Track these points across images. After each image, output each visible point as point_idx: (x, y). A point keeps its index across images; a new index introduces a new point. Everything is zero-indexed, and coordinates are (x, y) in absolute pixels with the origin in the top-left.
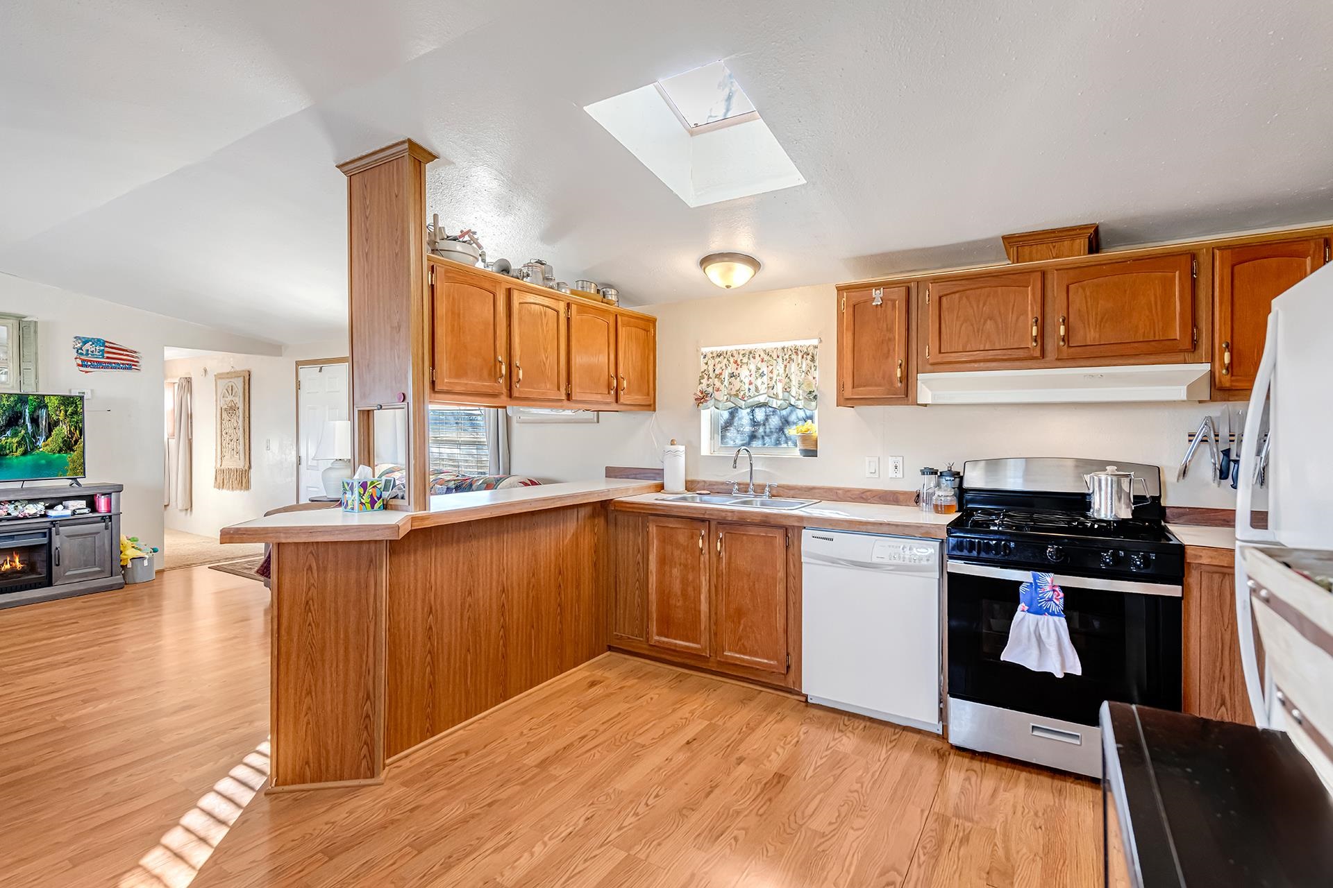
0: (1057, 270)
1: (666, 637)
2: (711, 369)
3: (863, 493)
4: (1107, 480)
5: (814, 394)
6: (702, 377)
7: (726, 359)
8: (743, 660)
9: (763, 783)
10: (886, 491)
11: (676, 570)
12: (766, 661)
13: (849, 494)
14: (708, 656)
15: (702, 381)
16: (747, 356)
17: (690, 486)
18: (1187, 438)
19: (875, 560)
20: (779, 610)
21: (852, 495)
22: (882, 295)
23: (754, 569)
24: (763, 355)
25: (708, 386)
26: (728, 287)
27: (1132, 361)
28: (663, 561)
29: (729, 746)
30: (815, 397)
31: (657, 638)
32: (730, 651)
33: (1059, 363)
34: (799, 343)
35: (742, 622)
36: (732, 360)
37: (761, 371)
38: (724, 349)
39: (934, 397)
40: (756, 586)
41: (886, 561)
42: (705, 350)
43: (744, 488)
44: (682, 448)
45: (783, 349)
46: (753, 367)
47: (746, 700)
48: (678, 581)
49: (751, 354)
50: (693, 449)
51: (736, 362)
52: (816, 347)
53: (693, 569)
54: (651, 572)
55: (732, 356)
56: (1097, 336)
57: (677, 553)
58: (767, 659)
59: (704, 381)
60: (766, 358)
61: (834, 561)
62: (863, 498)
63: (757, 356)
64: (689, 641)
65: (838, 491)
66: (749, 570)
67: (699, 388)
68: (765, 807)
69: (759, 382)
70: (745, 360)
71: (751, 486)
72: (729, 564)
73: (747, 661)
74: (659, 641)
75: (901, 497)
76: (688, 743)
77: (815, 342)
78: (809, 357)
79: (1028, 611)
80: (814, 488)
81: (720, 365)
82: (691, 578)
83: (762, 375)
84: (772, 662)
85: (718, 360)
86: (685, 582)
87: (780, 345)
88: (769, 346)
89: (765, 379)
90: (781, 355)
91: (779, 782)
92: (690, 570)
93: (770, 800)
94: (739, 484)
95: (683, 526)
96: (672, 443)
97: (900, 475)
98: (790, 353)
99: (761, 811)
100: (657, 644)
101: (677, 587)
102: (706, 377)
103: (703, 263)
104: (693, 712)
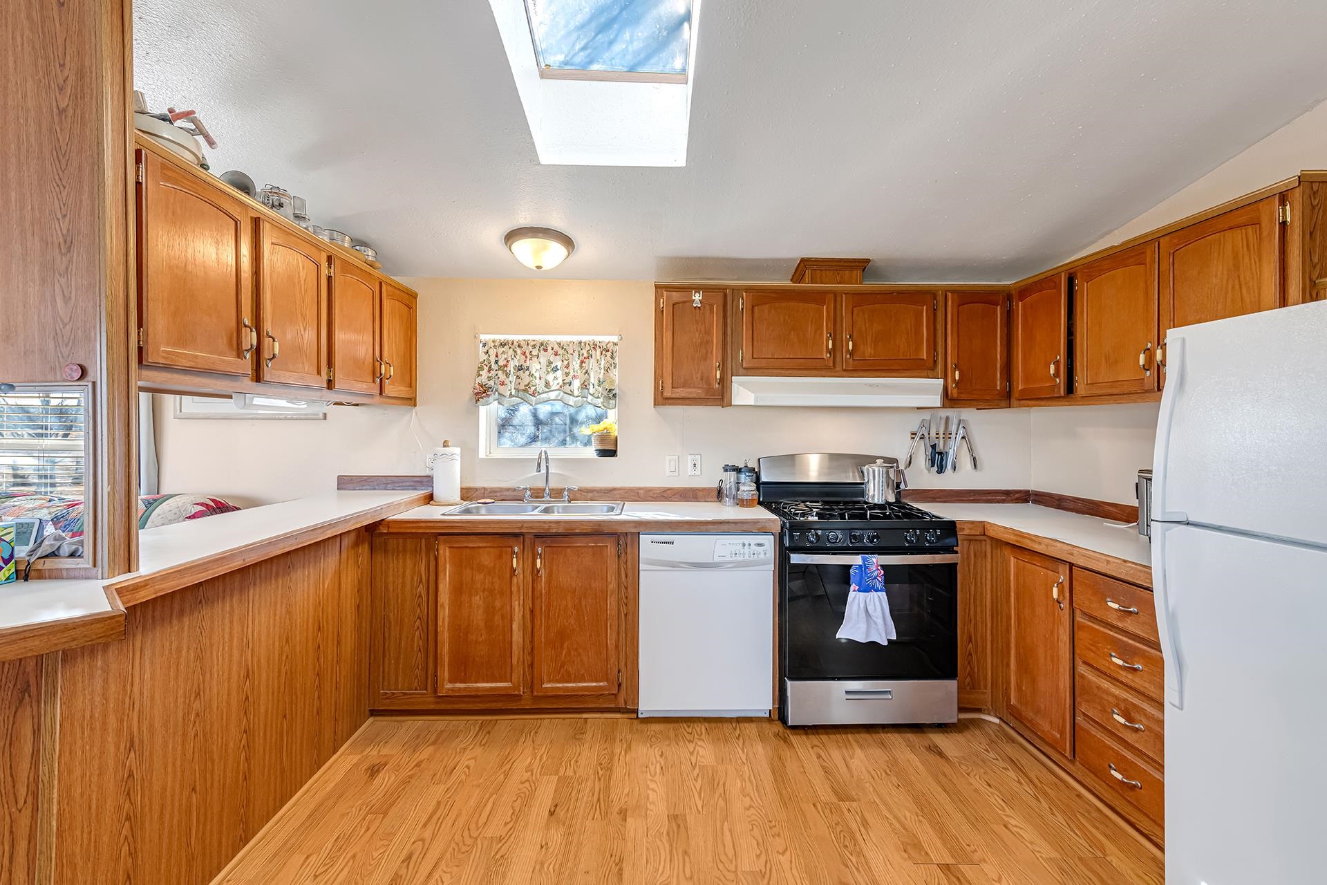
0: (845, 294)
1: (461, 682)
2: (493, 359)
3: (664, 491)
4: (879, 471)
5: (614, 392)
6: (481, 369)
7: (512, 350)
8: (567, 689)
9: (665, 833)
10: (685, 489)
11: (478, 598)
12: (594, 684)
13: (651, 494)
14: (522, 693)
15: (481, 373)
16: (538, 348)
17: (467, 494)
18: (909, 436)
19: (717, 559)
20: (610, 626)
21: (654, 494)
22: (701, 298)
23: (580, 584)
24: (556, 347)
25: (490, 378)
26: (539, 267)
27: (895, 374)
28: (458, 590)
29: (599, 800)
30: (614, 396)
31: (449, 686)
32: (549, 681)
33: (845, 374)
34: (597, 339)
35: (565, 646)
36: (519, 351)
37: (553, 365)
38: (510, 337)
39: (756, 399)
40: (583, 603)
41: (728, 559)
42: (483, 337)
43: (537, 494)
44: (457, 450)
45: (580, 343)
46: (543, 360)
47: (578, 735)
48: (481, 611)
49: (543, 346)
50: (470, 451)
51: (524, 354)
52: (615, 344)
53: (502, 593)
54: (442, 605)
55: (519, 346)
56: (872, 352)
57: (479, 577)
58: (595, 682)
59: (484, 373)
60: (561, 352)
61: (674, 565)
62: (664, 496)
63: (549, 349)
64: (496, 681)
65: (640, 491)
66: (574, 586)
67: (478, 380)
68: (688, 865)
69: (550, 377)
70: (535, 352)
71: (547, 491)
72: (549, 582)
73: (573, 689)
74: (452, 690)
75: (700, 494)
76: (551, 813)
77: (615, 339)
78: (609, 354)
79: (859, 590)
80: (614, 489)
81: (504, 356)
82: (498, 604)
83: (555, 369)
84: (601, 684)
85: (501, 350)
86: (490, 611)
87: (576, 339)
88: (564, 339)
89: (559, 373)
90: (578, 349)
91: (679, 826)
92: (498, 596)
93: (686, 853)
94: (531, 489)
95: (489, 545)
96: (445, 445)
97: (698, 473)
98: (588, 348)
99: (688, 874)
100: (450, 693)
101: (479, 617)
102: (486, 369)
103: (512, 236)
104: (529, 769)
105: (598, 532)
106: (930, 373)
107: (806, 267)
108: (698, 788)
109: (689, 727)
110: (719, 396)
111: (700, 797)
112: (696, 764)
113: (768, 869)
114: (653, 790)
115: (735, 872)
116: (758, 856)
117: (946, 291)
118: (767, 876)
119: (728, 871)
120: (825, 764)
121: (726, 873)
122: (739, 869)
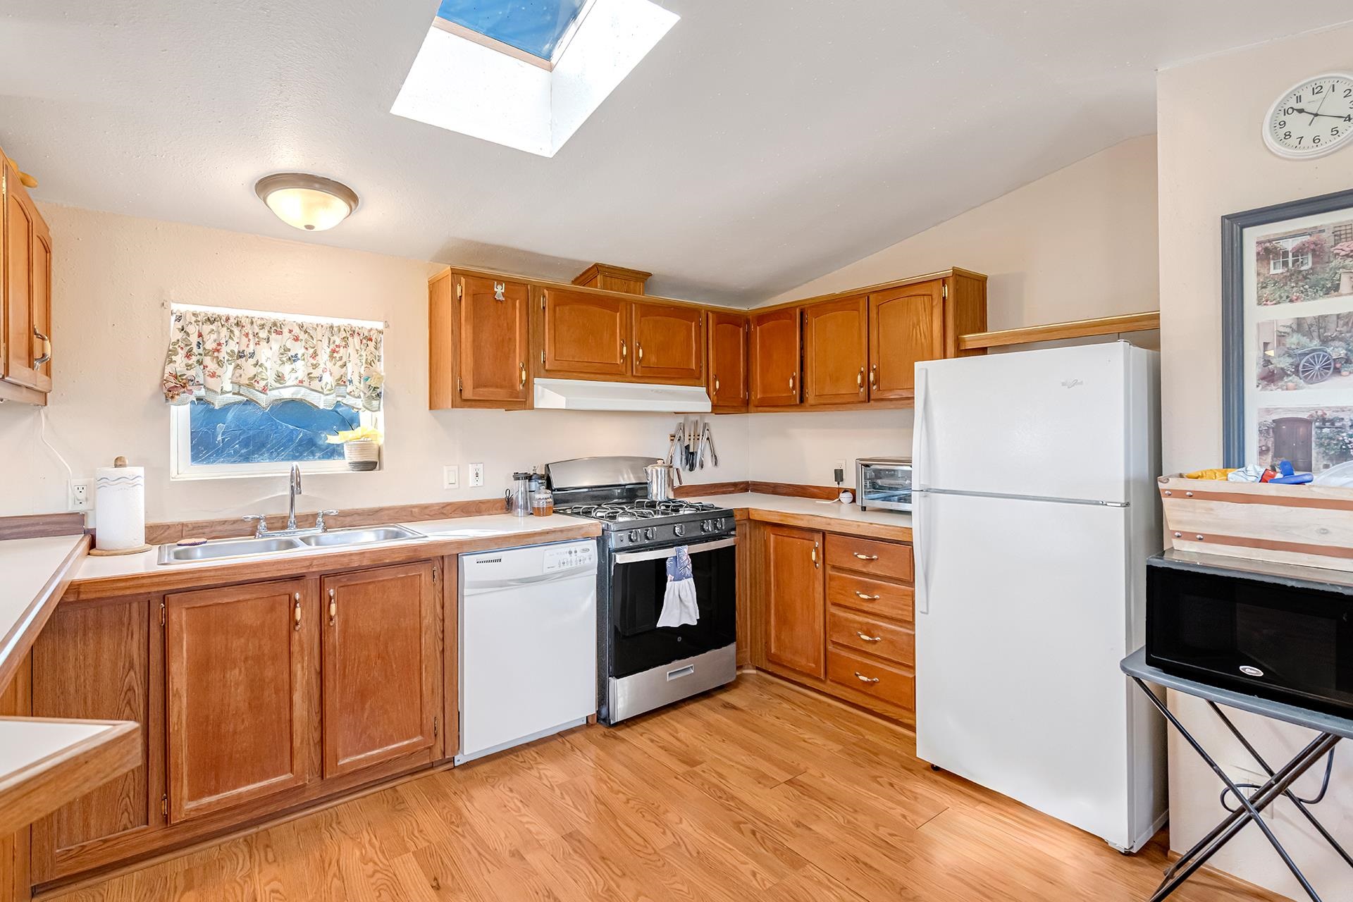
0: (635, 303)
1: (211, 794)
2: (194, 339)
3: (443, 507)
4: (661, 471)
5: (378, 391)
6: (171, 353)
7: (226, 328)
8: (372, 758)
9: (571, 852)
10: (468, 502)
11: (237, 671)
12: (406, 742)
13: (427, 511)
14: (307, 782)
15: (174, 358)
16: (267, 328)
17: (156, 534)
18: (669, 438)
19: (546, 571)
20: (426, 668)
21: (431, 511)
22: (503, 291)
23: (386, 626)
24: (297, 331)
25: (189, 367)
26: (310, 227)
27: (671, 382)
28: (202, 667)
29: (480, 854)
30: (379, 395)
31: (193, 805)
32: (346, 756)
33: (634, 379)
34: (356, 323)
35: (367, 706)
36: (236, 331)
37: (290, 354)
38: (223, 311)
39: (567, 403)
40: (390, 649)
41: (557, 569)
42: (178, 308)
43: (279, 524)
44: (140, 471)
45: (332, 327)
46: (275, 346)
48: (241, 689)
49: (276, 328)
50: (158, 472)
51: (247, 335)
52: (381, 332)
53: (274, 658)
54: (178, 694)
55: (237, 324)
56: (656, 361)
57: (237, 643)
58: (407, 739)
59: (180, 359)
60: (302, 336)
61: (502, 584)
62: (443, 513)
63: (285, 331)
64: (268, 777)
65: (413, 510)
66: (378, 629)
67: (169, 369)
68: (612, 866)
69: (286, 369)
70: (263, 334)
71: (293, 519)
72: (344, 631)
73: (378, 756)
74: (197, 809)
75: (483, 507)
76: (437, 888)
77: (380, 326)
78: (372, 344)
79: (674, 580)
80: (381, 510)
81: (214, 336)
82: (269, 673)
83: (294, 359)
84: (415, 740)
85: (206, 328)
86: (256, 686)
87: (325, 321)
88: (308, 320)
89: (299, 364)
90: (328, 334)
91: (580, 841)
92: (269, 663)
93: (603, 858)
94: (266, 519)
95: (254, 596)
96: (119, 463)
97: (480, 483)
98: (343, 334)
99: (619, 873)
100: (193, 815)
101: (238, 696)
102: (182, 353)
103: (266, 184)
104: (365, 860)
105: (416, 559)
106: (697, 381)
107: (596, 271)
108: (571, 803)
109: (517, 756)
110: (520, 400)
111: (579, 811)
112: (551, 785)
113: (678, 838)
114: (528, 823)
115: (655, 852)
116: (664, 833)
117: (708, 311)
118: (681, 843)
119: (650, 855)
120: (660, 745)
121: (649, 857)
122: (657, 850)
